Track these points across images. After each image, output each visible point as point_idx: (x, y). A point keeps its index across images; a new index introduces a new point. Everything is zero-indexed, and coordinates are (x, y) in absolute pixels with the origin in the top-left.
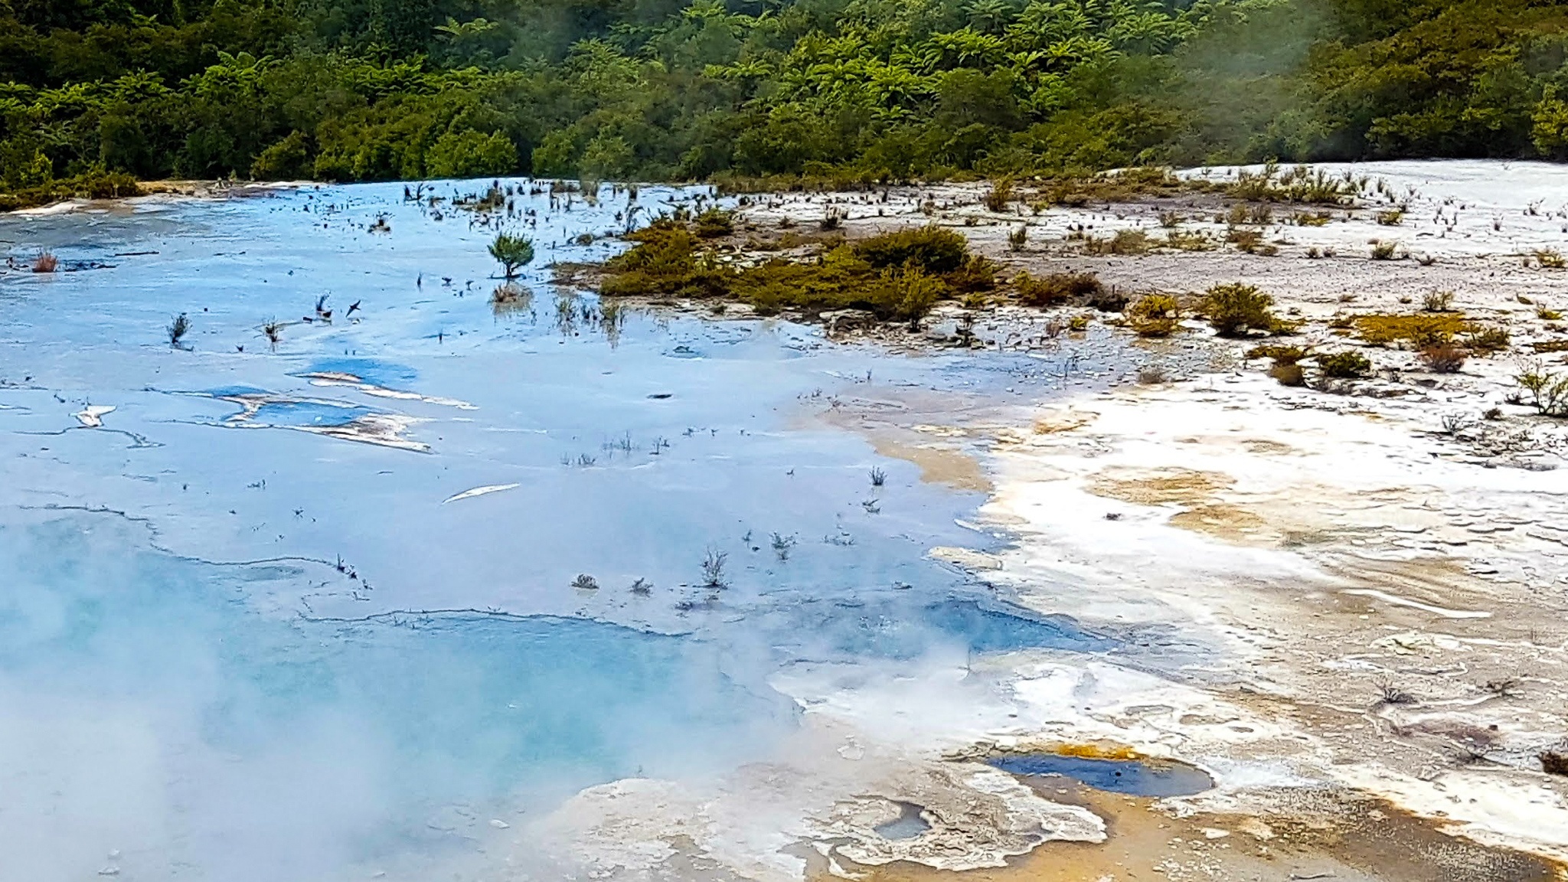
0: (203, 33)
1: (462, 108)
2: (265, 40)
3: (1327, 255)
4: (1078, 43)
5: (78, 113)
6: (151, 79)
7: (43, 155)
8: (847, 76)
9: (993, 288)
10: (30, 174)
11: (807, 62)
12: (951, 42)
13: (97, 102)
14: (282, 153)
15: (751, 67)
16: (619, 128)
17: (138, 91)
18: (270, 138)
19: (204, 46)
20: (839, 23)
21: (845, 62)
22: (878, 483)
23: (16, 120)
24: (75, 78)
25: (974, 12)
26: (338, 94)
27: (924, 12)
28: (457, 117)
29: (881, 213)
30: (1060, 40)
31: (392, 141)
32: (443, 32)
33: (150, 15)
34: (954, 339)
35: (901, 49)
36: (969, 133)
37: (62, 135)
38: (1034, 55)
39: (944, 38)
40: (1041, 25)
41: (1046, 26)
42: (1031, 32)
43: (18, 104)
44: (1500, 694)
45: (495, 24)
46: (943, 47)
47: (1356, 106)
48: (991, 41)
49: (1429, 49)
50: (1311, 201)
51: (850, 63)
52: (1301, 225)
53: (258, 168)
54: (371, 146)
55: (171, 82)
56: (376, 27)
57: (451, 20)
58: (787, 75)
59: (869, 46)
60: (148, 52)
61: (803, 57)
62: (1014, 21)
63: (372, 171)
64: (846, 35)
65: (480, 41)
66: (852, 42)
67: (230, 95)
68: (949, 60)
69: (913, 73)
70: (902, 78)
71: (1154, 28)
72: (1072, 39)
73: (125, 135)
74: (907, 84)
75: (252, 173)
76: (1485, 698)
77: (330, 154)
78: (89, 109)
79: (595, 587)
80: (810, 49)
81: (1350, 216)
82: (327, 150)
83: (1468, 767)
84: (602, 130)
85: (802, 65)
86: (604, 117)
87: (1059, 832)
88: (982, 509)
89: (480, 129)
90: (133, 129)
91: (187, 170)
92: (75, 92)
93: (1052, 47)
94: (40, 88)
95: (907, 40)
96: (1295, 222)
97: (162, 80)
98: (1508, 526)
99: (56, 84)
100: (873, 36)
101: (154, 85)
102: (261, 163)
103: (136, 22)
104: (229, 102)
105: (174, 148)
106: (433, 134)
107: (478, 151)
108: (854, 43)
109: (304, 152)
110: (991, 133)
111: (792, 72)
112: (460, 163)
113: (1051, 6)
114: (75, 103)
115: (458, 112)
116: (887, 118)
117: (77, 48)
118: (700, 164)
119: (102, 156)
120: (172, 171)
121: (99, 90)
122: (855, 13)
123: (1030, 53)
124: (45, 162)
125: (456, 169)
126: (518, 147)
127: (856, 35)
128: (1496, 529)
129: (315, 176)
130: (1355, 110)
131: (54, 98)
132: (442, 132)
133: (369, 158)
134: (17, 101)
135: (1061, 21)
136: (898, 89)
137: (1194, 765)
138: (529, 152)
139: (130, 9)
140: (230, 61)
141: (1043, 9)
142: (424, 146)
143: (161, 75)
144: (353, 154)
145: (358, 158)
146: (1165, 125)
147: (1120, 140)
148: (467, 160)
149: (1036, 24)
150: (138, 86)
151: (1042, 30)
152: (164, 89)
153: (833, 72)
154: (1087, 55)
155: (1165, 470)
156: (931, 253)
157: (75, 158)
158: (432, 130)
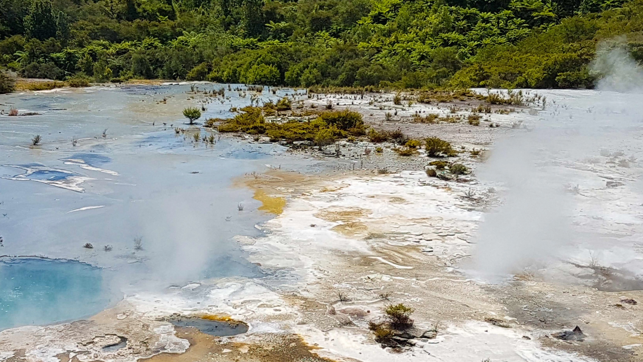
0: (178, 24)
1: (261, 56)
2: (201, 27)
3: (497, 126)
4: (494, 39)
5: (125, 53)
6: (154, 41)
7: (109, 69)
8: (408, 49)
9: (365, 134)
10: (103, 76)
11: (394, 43)
12: (446, 37)
13: (134, 49)
14: (198, 71)
15: (374, 44)
16: (317, 65)
17: (149, 45)
18: (195, 64)
19: (178, 29)
20: (408, 28)
21: (408, 43)
22: (240, 209)
23: (101, 55)
24: (128, 39)
25: (456, 26)
26: (222, 48)
27: (438, 25)
28: (259, 59)
29: (353, 104)
30: (487, 37)
31: (238, 67)
32: (268, 26)
33: (165, 16)
34: (334, 154)
35: (429, 39)
36: (441, 72)
37: (117, 62)
38: (476, 43)
39: (443, 35)
40: (481, 32)
41: (482, 32)
42: (477, 34)
43: (102, 49)
44: (384, 299)
45: (288, 24)
46: (443, 39)
47: (553, 68)
48: (461, 37)
49: (583, 47)
50: (514, 105)
51: (410, 43)
52: (501, 113)
53: (189, 76)
54: (230, 69)
55: (162, 42)
56: (242, 24)
57: (271, 22)
58: (387, 47)
59: (418, 37)
60: (156, 31)
61: (393, 41)
62: (472, 30)
63: (230, 78)
64: (410, 33)
65: (282, 30)
66: (412, 35)
67: (182, 48)
68: (446, 43)
69: (432, 48)
70: (426, 50)
71: (523, 34)
72: (492, 37)
73: (142, 62)
74: (428, 52)
75: (186, 77)
76: (378, 300)
77: (215, 71)
78: (130, 51)
79: (91, 248)
80: (396, 38)
81: (522, 111)
82: (215, 70)
83: (344, 327)
84: (309, 65)
85: (393, 44)
86: (311, 60)
87: (169, 350)
88: (269, 221)
89: (266, 64)
90: (145, 59)
91: (164, 75)
92: (125, 45)
93: (484, 40)
94: (113, 43)
95: (432, 36)
96: (499, 113)
97: (159, 41)
98: (454, 234)
99: (119, 42)
100: (420, 34)
101: (156, 43)
102: (190, 74)
103: (160, 19)
104: (181, 50)
105: (161, 67)
106: (250, 65)
107: (265, 72)
108: (412, 36)
109: (207, 70)
110: (449, 72)
111: (389, 46)
112: (258, 77)
113: (486, 24)
114: (124, 49)
115: (260, 57)
116: (419, 65)
117: (130, 29)
118: (344, 80)
119: (132, 69)
120: (159, 76)
121: (135, 45)
122: (415, 24)
123: (474, 42)
124: (109, 71)
125: (256, 79)
126: (280, 72)
127: (414, 33)
128: (448, 235)
129: (210, 80)
130: (552, 70)
131: (117, 47)
132: (253, 64)
133: (229, 73)
134: (103, 48)
135: (488, 30)
136: (424, 54)
137: (246, 324)
138: (284, 73)
139: (157, 14)
140: (187, 34)
141: (482, 26)
142: (247, 70)
143: (159, 39)
144: (224, 71)
145: (225, 73)
146: (490, 73)
147: (473, 77)
148: (260, 75)
149: (479, 31)
150: (150, 43)
151: (481, 33)
152: (160, 44)
153: (402, 47)
154: (497, 43)
155: (351, 208)
156: (345, 120)
157: (123, 70)
158: (250, 63)
